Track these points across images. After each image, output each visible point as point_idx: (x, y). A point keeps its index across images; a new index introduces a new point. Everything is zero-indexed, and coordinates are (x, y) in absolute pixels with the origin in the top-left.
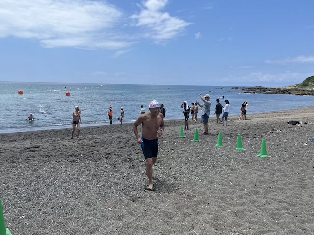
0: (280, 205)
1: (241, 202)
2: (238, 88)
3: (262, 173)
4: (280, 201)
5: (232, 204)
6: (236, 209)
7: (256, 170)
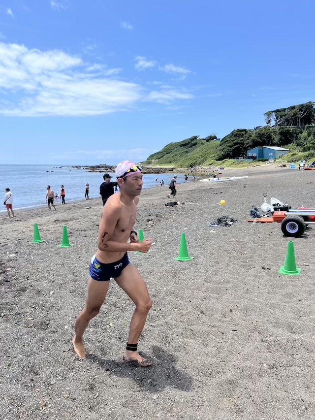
2: (80, 167)
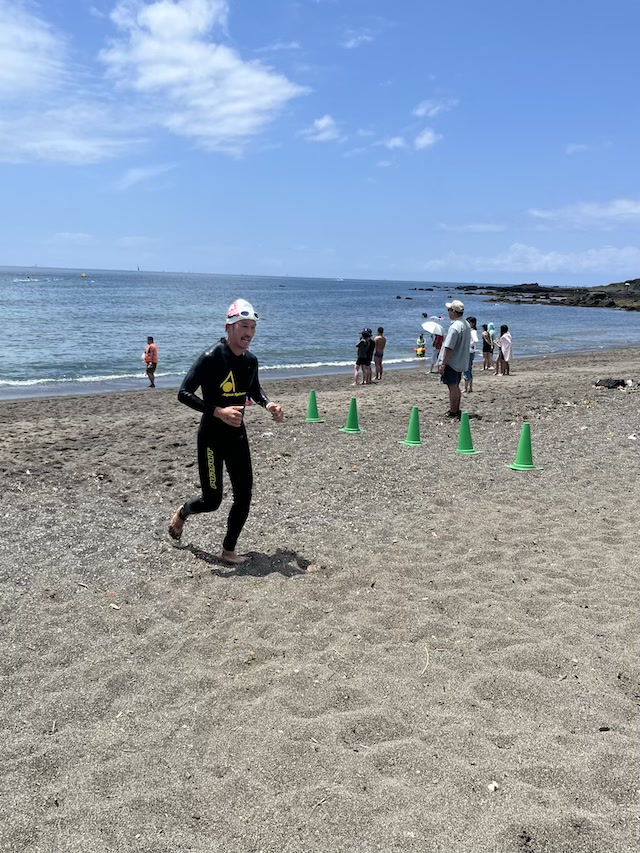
0: (550, 582)
1: (457, 577)
3: (514, 510)
4: (553, 575)
5: (432, 585)
6: (441, 595)
7: (502, 502)
